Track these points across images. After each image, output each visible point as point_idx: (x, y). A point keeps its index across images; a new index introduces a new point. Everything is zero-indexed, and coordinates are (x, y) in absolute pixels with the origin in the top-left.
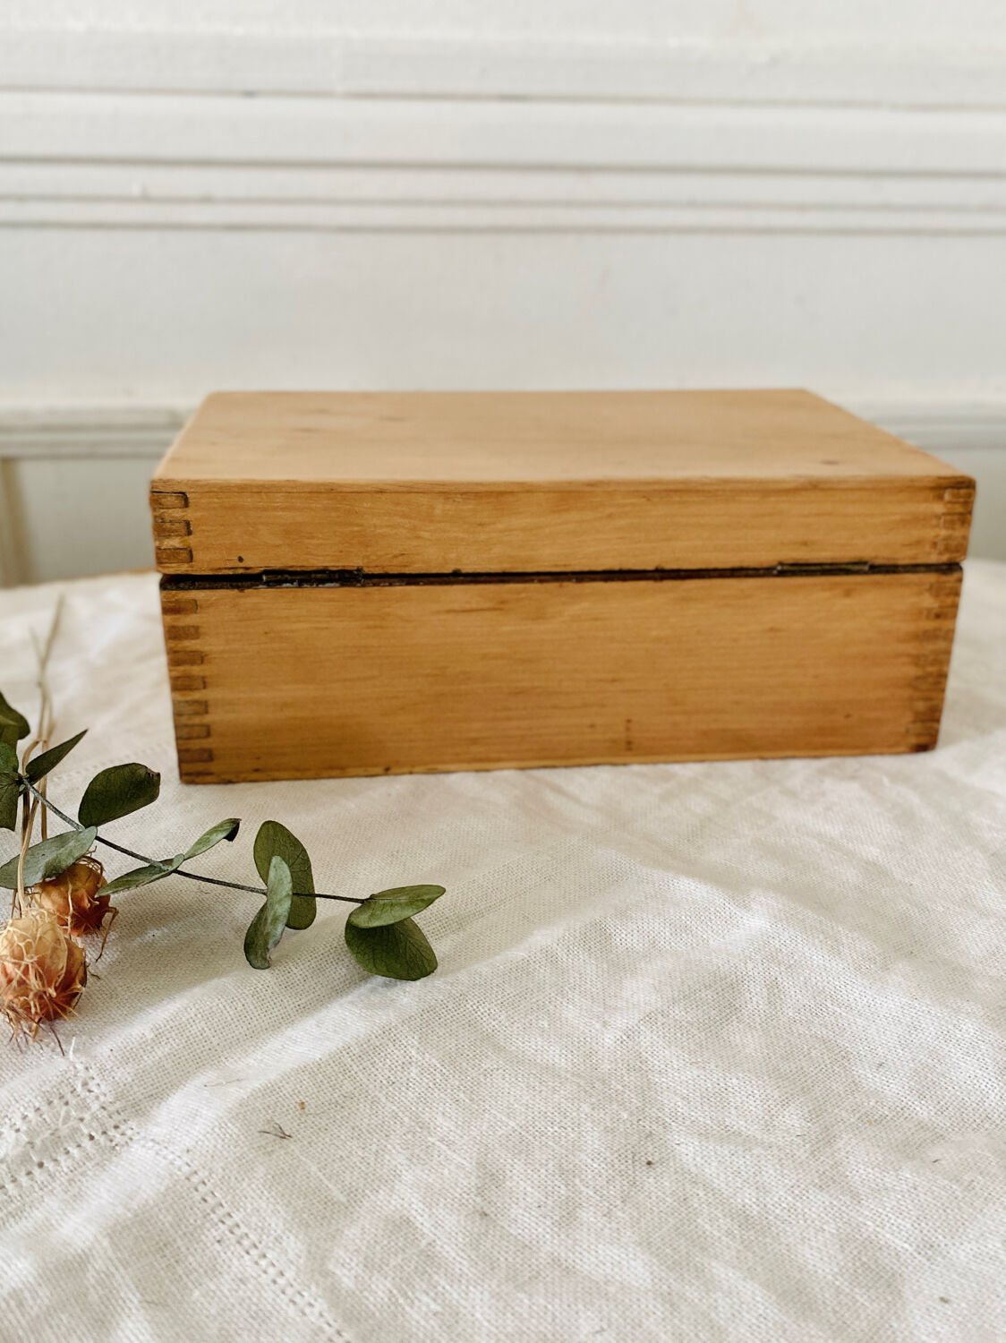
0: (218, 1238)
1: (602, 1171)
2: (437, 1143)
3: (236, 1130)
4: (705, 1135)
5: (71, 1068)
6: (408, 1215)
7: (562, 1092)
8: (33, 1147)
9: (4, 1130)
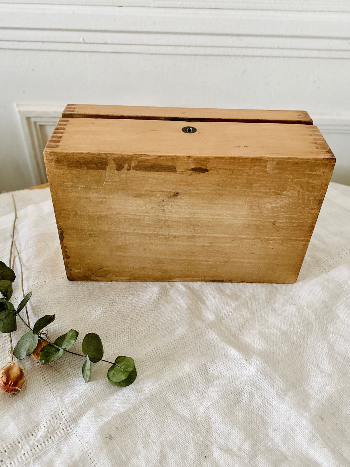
1: (193, 458)
2: (151, 442)
3: (99, 437)
4: (222, 449)
5: (58, 407)
7: (186, 427)
8: (48, 432)
9: (42, 426)
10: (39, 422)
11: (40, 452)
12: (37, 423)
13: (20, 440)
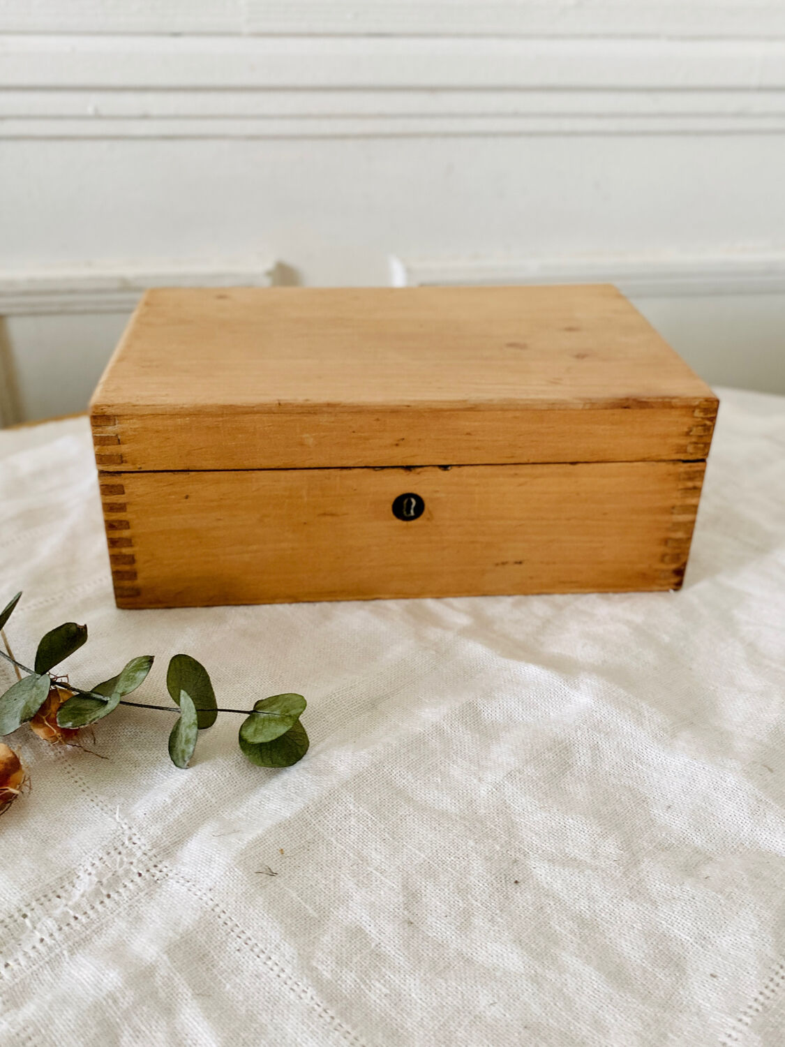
0: (238, 948)
1: (486, 889)
2: (374, 871)
3: (241, 873)
4: (552, 861)
5: (119, 828)
6: (361, 925)
7: (454, 831)
8: (102, 885)
9: (81, 874)
10: (74, 866)
11: (84, 929)
12: (67, 871)
13: (26, 910)
